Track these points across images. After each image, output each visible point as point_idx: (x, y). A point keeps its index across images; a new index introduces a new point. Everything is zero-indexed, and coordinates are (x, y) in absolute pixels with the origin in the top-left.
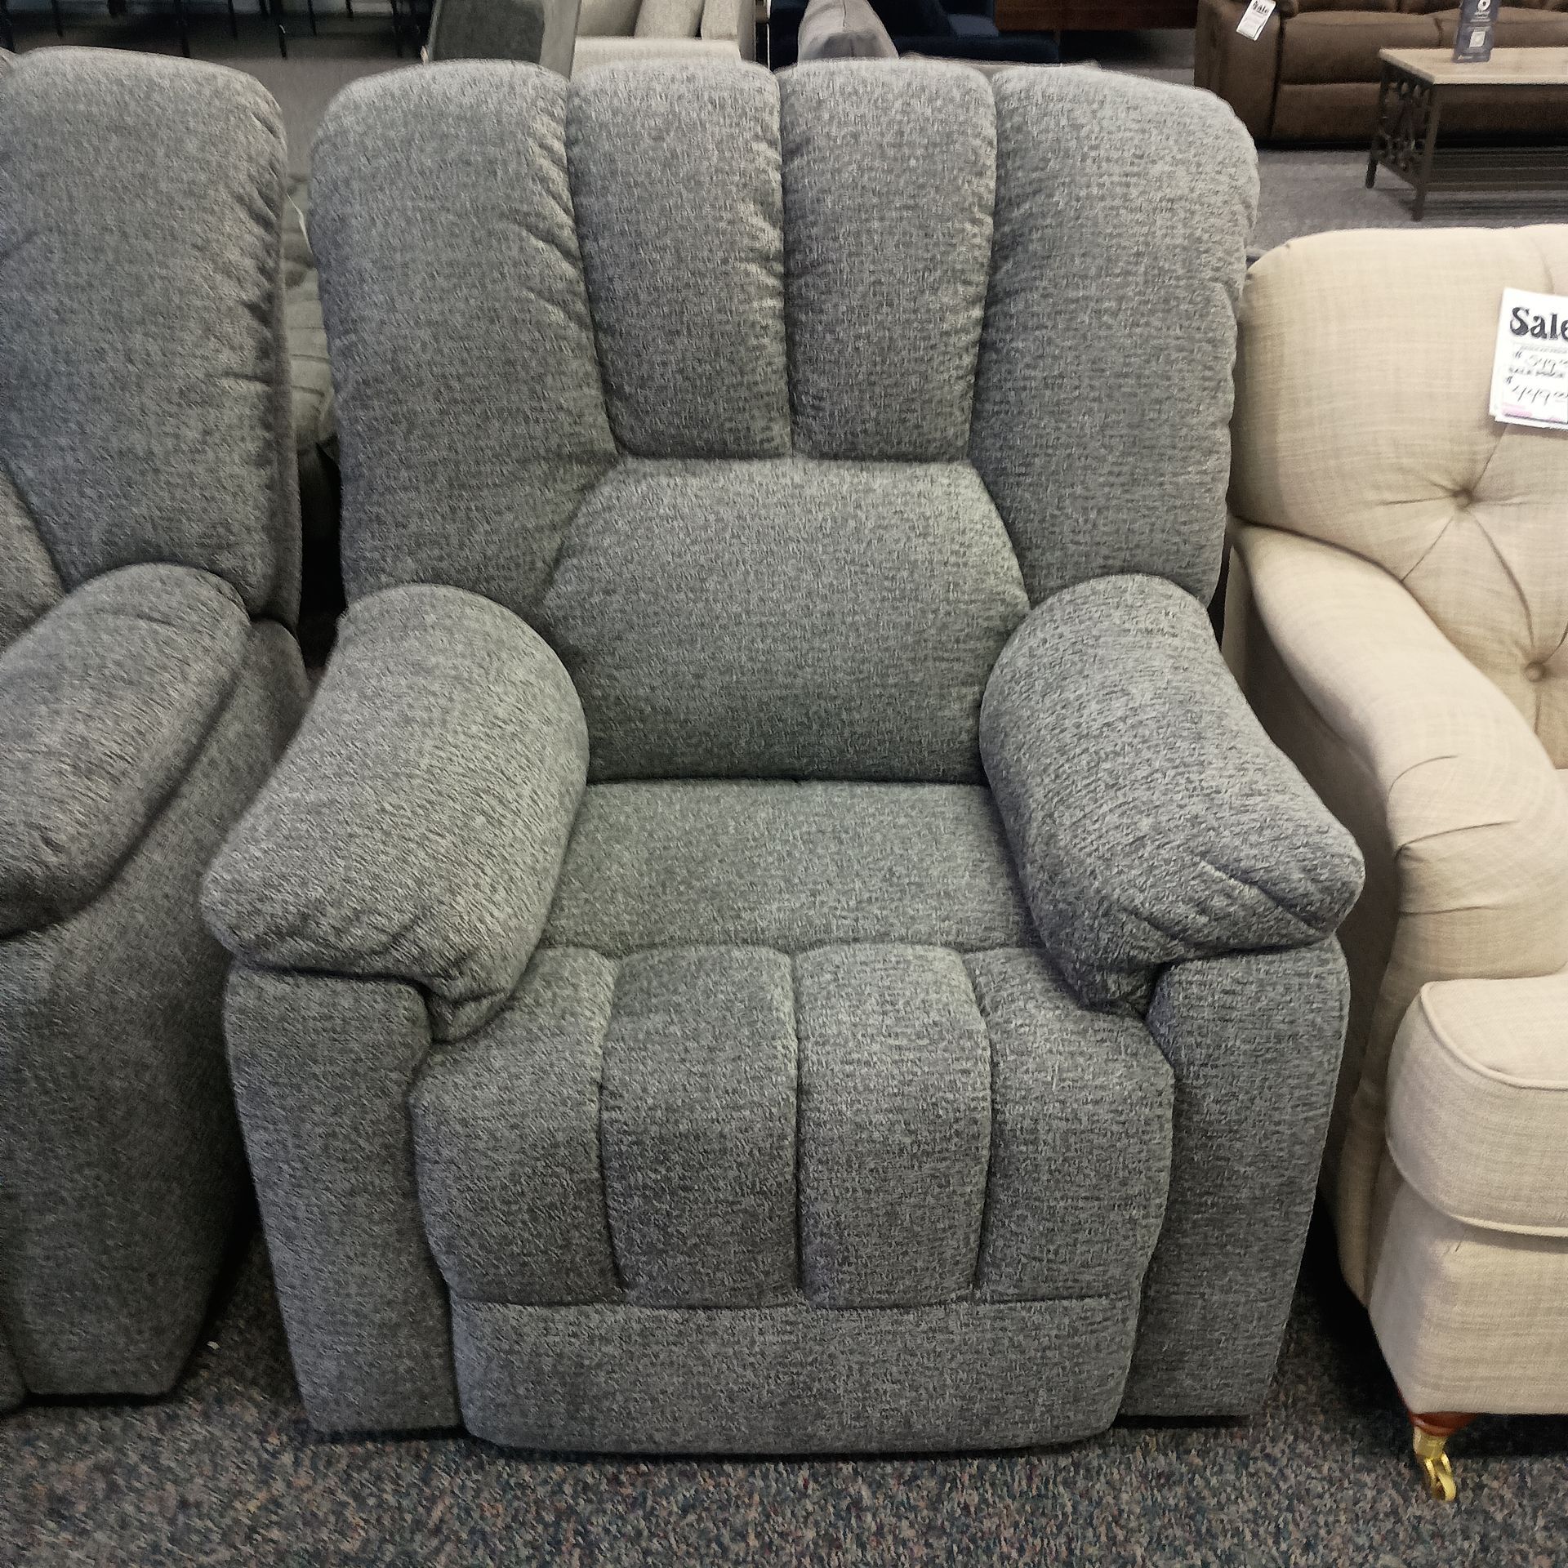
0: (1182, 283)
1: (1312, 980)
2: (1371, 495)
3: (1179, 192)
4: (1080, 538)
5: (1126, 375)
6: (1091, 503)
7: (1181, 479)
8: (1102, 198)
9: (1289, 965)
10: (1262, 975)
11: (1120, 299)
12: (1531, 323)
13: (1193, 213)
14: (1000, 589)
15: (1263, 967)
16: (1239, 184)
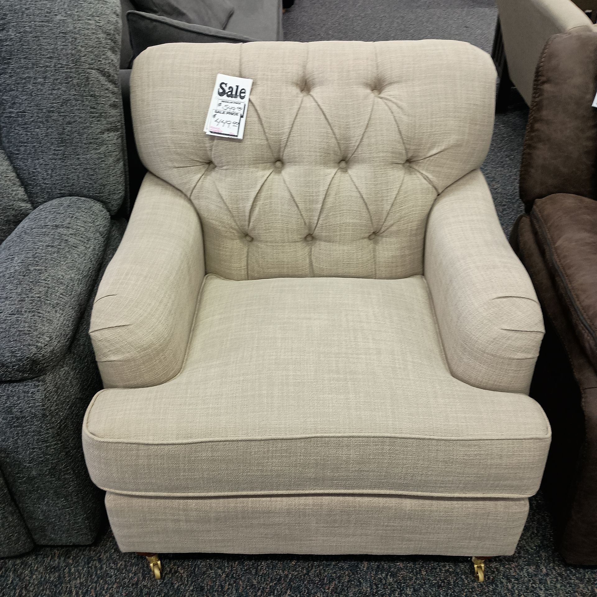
0: (73, 70)
1: (29, 395)
2: (170, 164)
3: (68, 29)
4: (46, 181)
5: (53, 112)
6: (48, 167)
7: (88, 156)
8: (31, 33)
9: (21, 388)
10: (9, 392)
11: (45, 78)
12: (227, 90)
13: (76, 39)
14: (11, 204)
15: (10, 388)
16: (101, 24)
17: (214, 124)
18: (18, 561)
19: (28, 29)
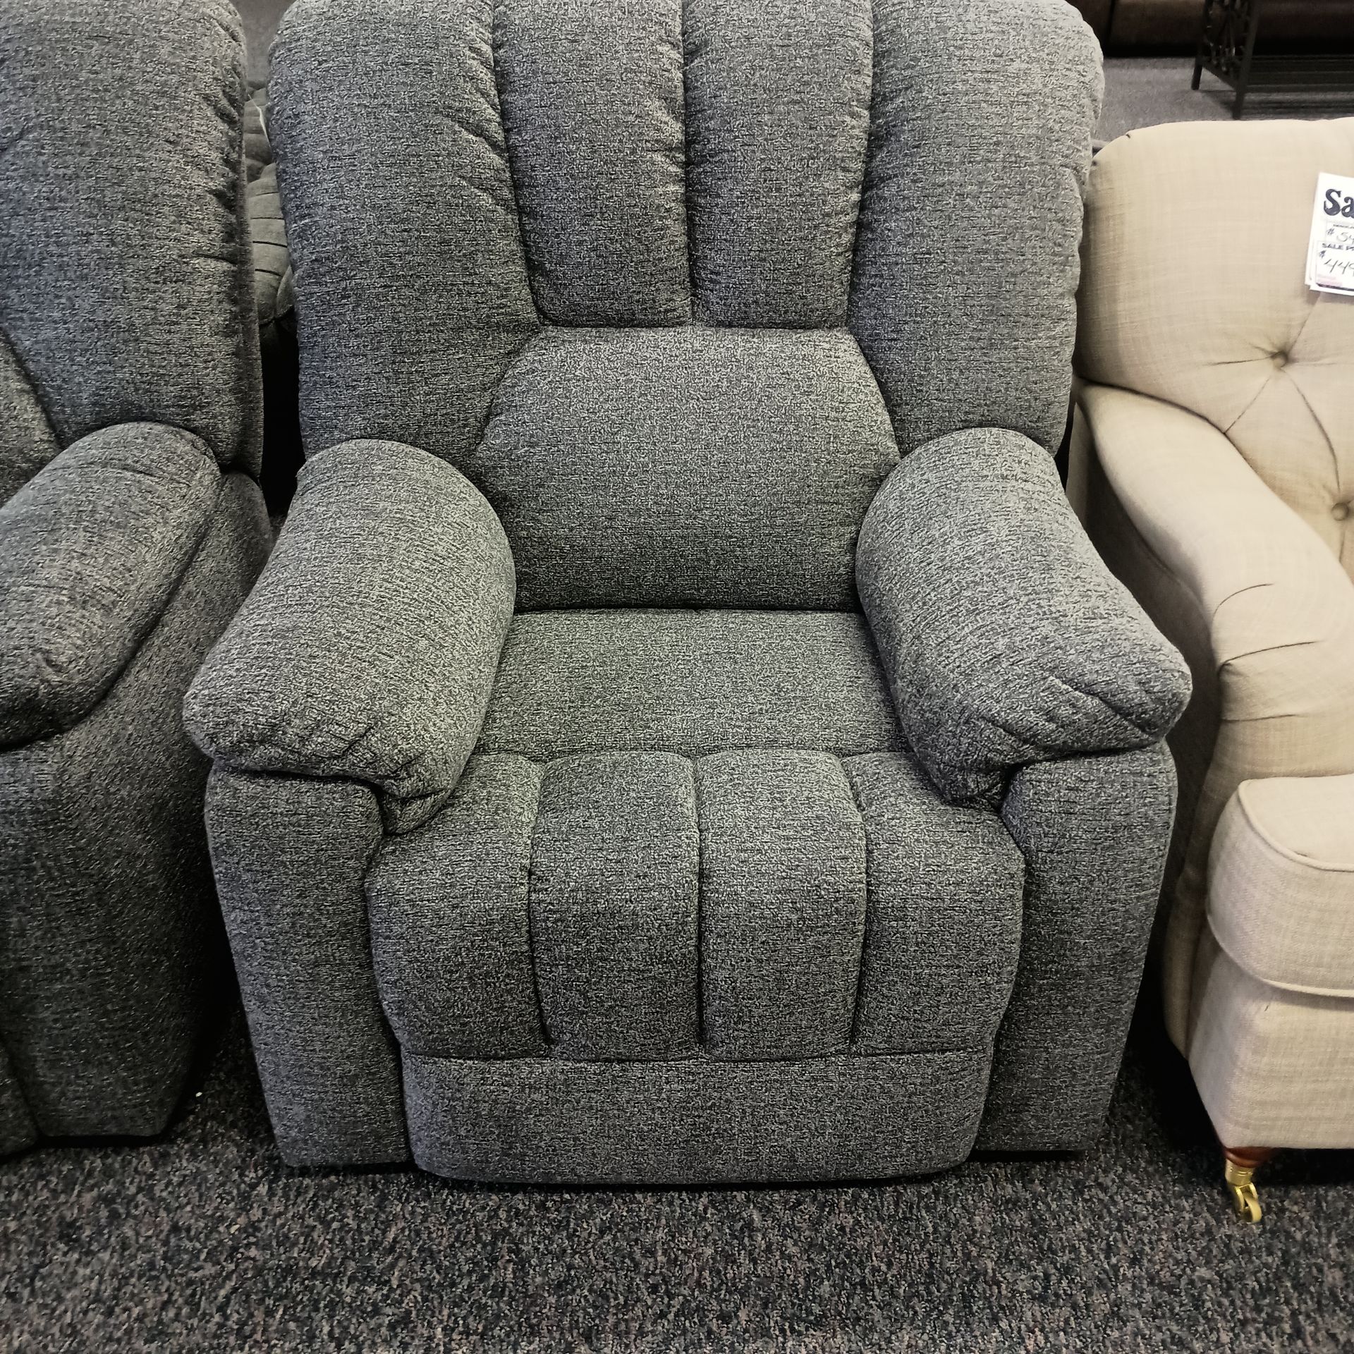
0: (1036, 169)
1: (1145, 778)
2: (1199, 357)
3: (1034, 88)
4: (944, 396)
5: (986, 252)
6: (955, 365)
7: (1032, 344)
8: (966, 93)
9: (1126, 765)
10: (1102, 775)
11: (981, 184)
12: (1342, 204)
13: (1046, 106)
14: (874, 441)
15: (1103, 767)
16: (1086, 80)
17: (1325, 270)
18: (926, 1190)
19: (960, 86)
